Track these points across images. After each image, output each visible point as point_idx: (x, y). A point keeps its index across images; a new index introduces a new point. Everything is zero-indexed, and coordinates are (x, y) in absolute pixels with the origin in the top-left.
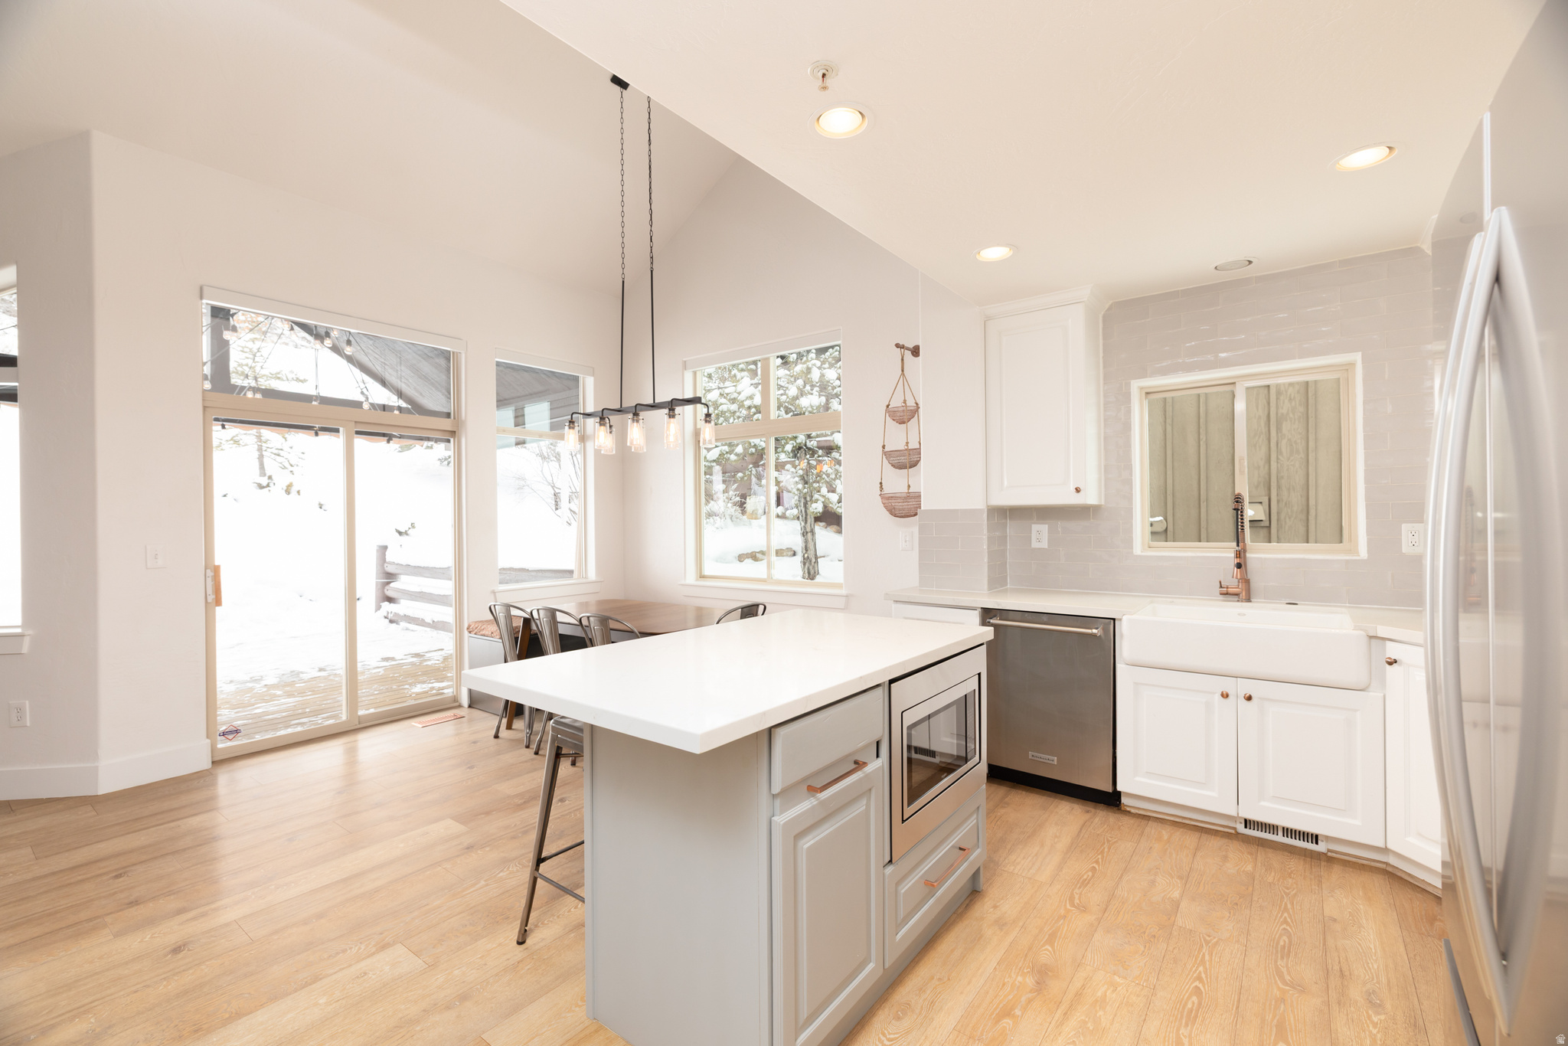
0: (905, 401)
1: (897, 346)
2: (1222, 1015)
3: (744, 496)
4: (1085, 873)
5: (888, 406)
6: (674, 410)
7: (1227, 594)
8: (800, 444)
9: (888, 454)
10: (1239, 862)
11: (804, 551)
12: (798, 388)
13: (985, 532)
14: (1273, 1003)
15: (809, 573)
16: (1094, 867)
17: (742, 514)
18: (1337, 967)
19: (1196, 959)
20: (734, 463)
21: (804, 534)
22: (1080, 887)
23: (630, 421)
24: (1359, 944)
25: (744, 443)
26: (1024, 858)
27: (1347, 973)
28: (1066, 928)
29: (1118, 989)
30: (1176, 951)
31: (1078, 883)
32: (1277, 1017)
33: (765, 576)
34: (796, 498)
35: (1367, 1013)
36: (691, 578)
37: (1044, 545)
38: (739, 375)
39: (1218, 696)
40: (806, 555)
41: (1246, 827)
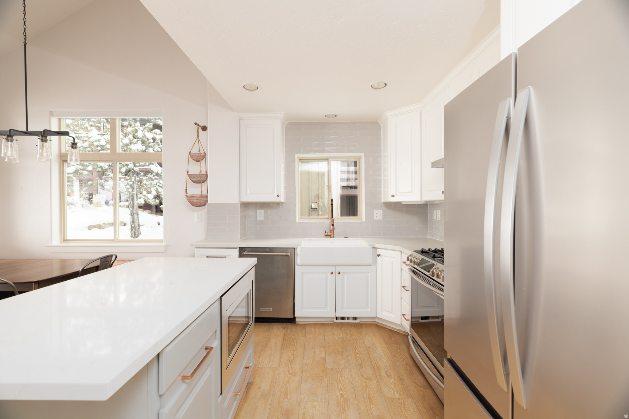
0: (199, 151)
1: (196, 124)
2: (352, 402)
3: (91, 195)
4: (291, 357)
5: (190, 152)
6: (46, 137)
7: (327, 235)
8: (130, 168)
9: (190, 176)
10: (338, 334)
11: (132, 223)
12: (130, 140)
13: (239, 213)
14: (364, 389)
15: (135, 234)
16: (293, 353)
17: (90, 204)
18: (376, 366)
19: (338, 381)
20: (85, 176)
21: (132, 214)
22: (290, 364)
23: (4, 141)
24: (378, 354)
25: (93, 165)
26: (265, 358)
27: (379, 367)
28: (290, 386)
29: (317, 408)
30: (330, 380)
31: (289, 363)
32: (367, 394)
33: (112, 237)
34: (127, 196)
35: (388, 380)
36: (56, 241)
37: (262, 218)
38: (89, 128)
39: (329, 274)
40: (133, 225)
41: (337, 320)
